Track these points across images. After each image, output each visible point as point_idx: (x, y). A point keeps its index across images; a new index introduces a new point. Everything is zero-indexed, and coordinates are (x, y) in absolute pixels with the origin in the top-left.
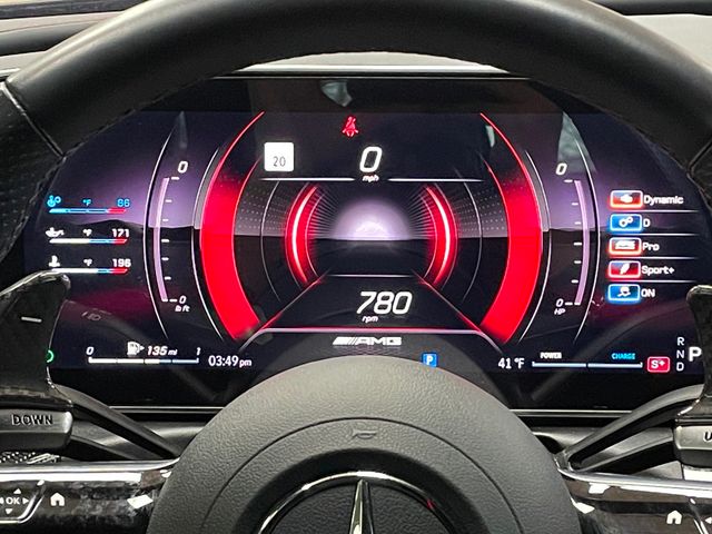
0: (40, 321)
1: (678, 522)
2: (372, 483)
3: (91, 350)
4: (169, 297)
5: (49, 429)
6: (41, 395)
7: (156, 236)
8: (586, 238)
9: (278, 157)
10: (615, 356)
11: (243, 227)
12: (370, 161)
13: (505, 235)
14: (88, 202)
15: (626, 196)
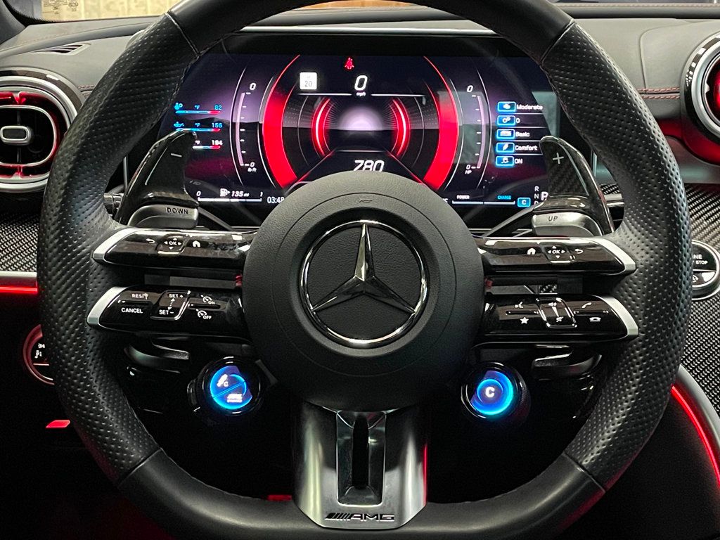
0: (181, 156)
1: (533, 253)
2: (369, 226)
3: (199, 193)
4: (245, 163)
5: (187, 216)
6: (182, 197)
7: (238, 126)
8: (484, 129)
9: (308, 81)
10: (500, 197)
11: (288, 122)
12: (361, 84)
13: (437, 128)
14: (198, 107)
15: (507, 105)
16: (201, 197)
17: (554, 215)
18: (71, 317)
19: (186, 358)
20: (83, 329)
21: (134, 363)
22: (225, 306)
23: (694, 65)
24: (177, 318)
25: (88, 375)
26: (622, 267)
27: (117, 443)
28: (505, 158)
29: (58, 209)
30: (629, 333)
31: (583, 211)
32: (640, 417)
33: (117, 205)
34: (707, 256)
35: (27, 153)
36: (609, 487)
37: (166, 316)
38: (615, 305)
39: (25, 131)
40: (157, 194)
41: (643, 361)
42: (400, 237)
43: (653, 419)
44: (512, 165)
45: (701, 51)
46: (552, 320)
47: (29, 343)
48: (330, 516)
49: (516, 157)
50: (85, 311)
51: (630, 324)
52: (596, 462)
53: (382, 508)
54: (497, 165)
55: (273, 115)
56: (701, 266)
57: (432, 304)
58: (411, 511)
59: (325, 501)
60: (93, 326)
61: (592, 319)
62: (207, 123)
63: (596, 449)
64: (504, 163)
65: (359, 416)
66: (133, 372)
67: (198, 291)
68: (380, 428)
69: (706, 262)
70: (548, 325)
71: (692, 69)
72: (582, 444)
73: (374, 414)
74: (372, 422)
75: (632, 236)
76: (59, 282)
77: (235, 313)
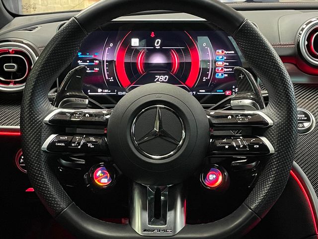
0: (81, 77)
1: (230, 118)
2: (160, 108)
3: (89, 91)
4: (108, 77)
5: (83, 103)
6: (81, 94)
7: (105, 62)
8: (211, 62)
9: (135, 42)
10: (218, 91)
11: (127, 60)
12: (158, 43)
13: (190, 61)
14: (88, 54)
15: (220, 51)
16: (90, 92)
17: (240, 100)
18: (35, 148)
19: (84, 163)
20: (40, 152)
21: (62, 165)
22: (100, 141)
23: (301, 32)
24: (79, 147)
25: (42, 172)
26: (268, 124)
27: (55, 201)
28: (220, 74)
29: (29, 102)
30: (271, 152)
31: (252, 99)
32: (277, 184)
33: (54, 98)
34: (306, 115)
35: (15, 75)
36: (262, 217)
37: (75, 146)
38: (265, 140)
39: (14, 66)
40: (71, 93)
41: (277, 164)
42: (173, 112)
43: (281, 188)
44: (223, 77)
45: (304, 26)
46: (238, 146)
47: (18, 156)
48: (145, 231)
49: (225, 73)
50: (40, 145)
51: (271, 149)
52: (257, 207)
53: (167, 227)
54: (217, 77)
55: (120, 57)
56: (304, 120)
57: (187, 141)
58: (179, 228)
59: (143, 224)
60: (44, 151)
61: (255, 146)
62: (92, 61)
63: (257, 202)
64: (219, 76)
65: (157, 188)
66: (61, 169)
67: (88, 135)
68: (166, 193)
69: (306, 118)
70: (237, 149)
71: (300, 34)
72: (251, 199)
73: (164, 187)
74: (163, 190)
75: (272, 110)
76: (29, 133)
77: (104, 144)
